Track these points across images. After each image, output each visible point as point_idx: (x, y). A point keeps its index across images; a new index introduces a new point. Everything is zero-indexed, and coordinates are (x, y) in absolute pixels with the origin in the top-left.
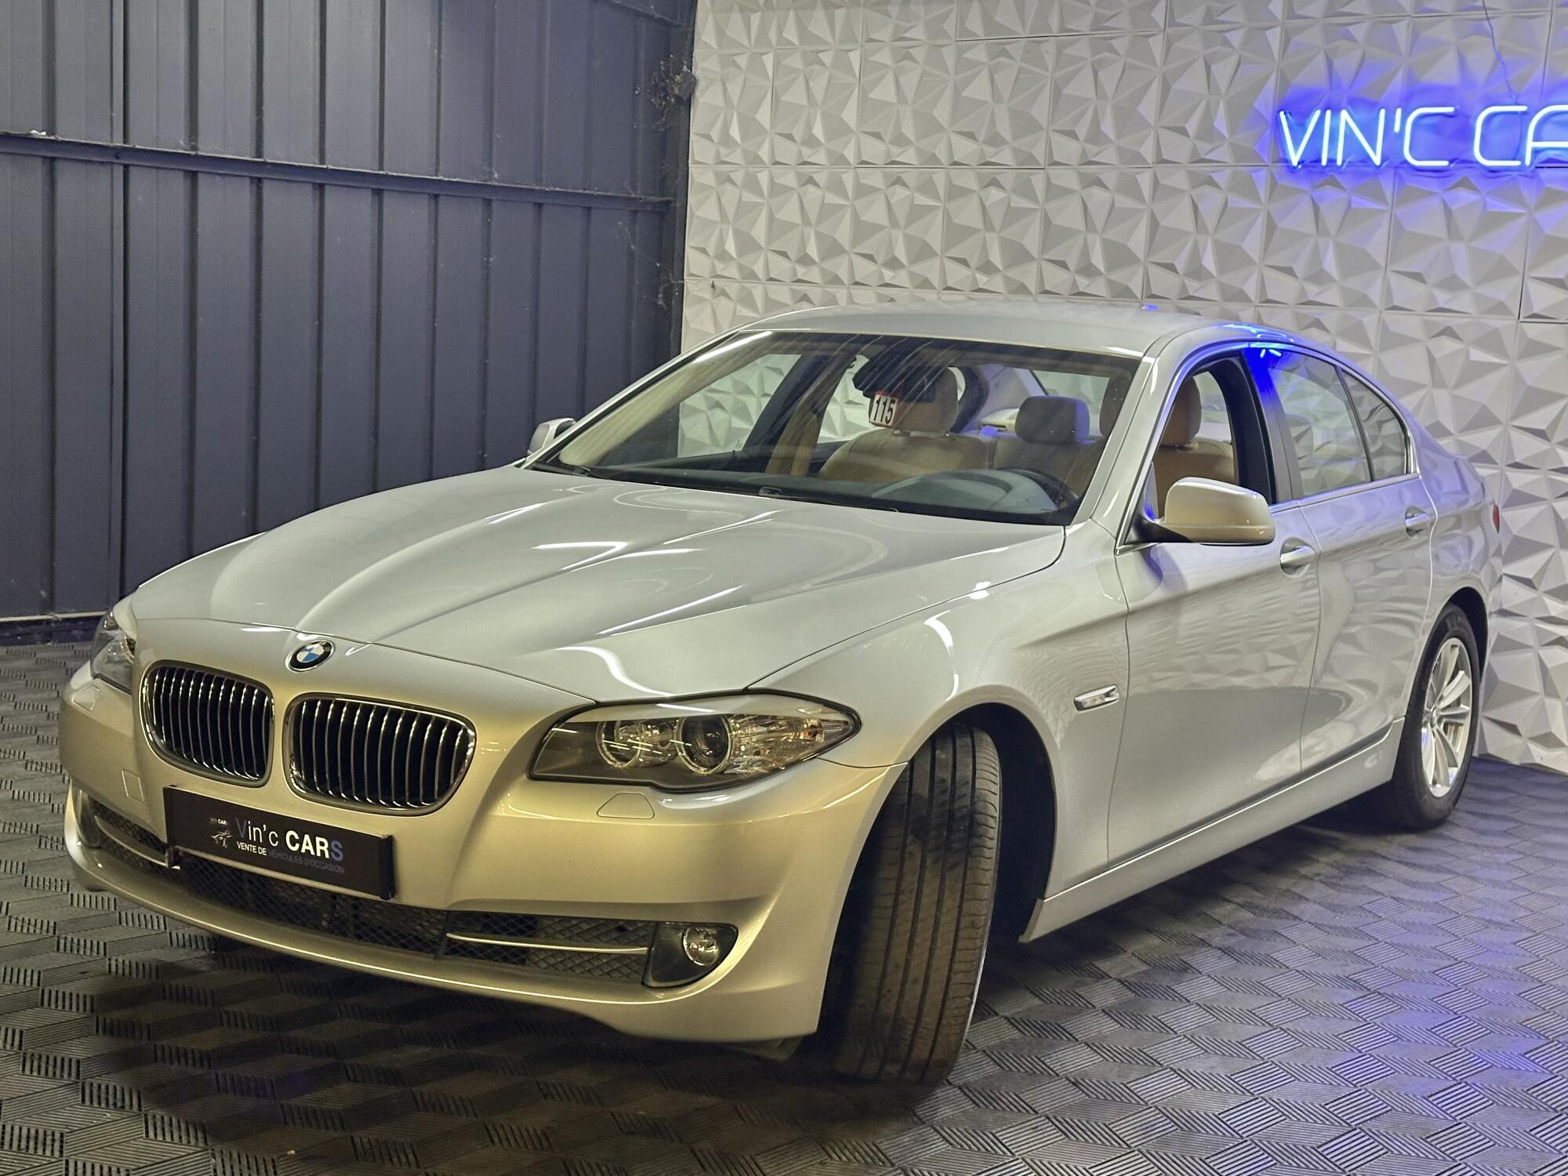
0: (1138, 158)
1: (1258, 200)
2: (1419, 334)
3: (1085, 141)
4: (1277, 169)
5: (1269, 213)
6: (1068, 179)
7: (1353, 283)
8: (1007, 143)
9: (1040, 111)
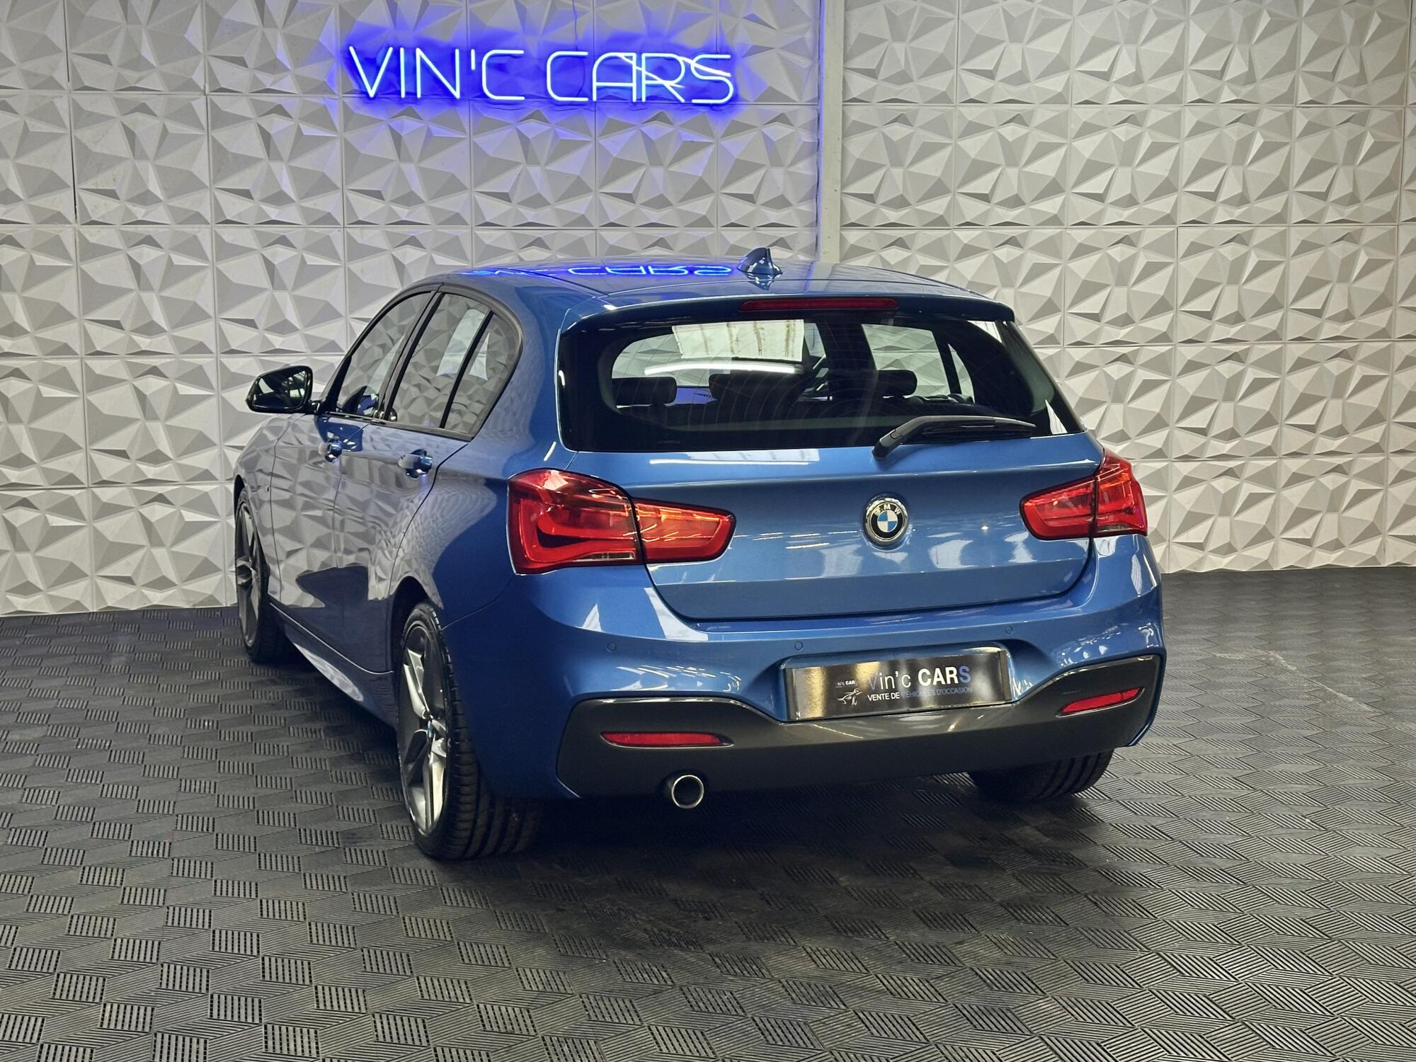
0: (190, 85)
1: (334, 129)
2: (511, 246)
3: (123, 66)
4: (352, 101)
5: (345, 140)
6: (103, 105)
7: (441, 204)
8: (12, 64)
9: (57, 32)
